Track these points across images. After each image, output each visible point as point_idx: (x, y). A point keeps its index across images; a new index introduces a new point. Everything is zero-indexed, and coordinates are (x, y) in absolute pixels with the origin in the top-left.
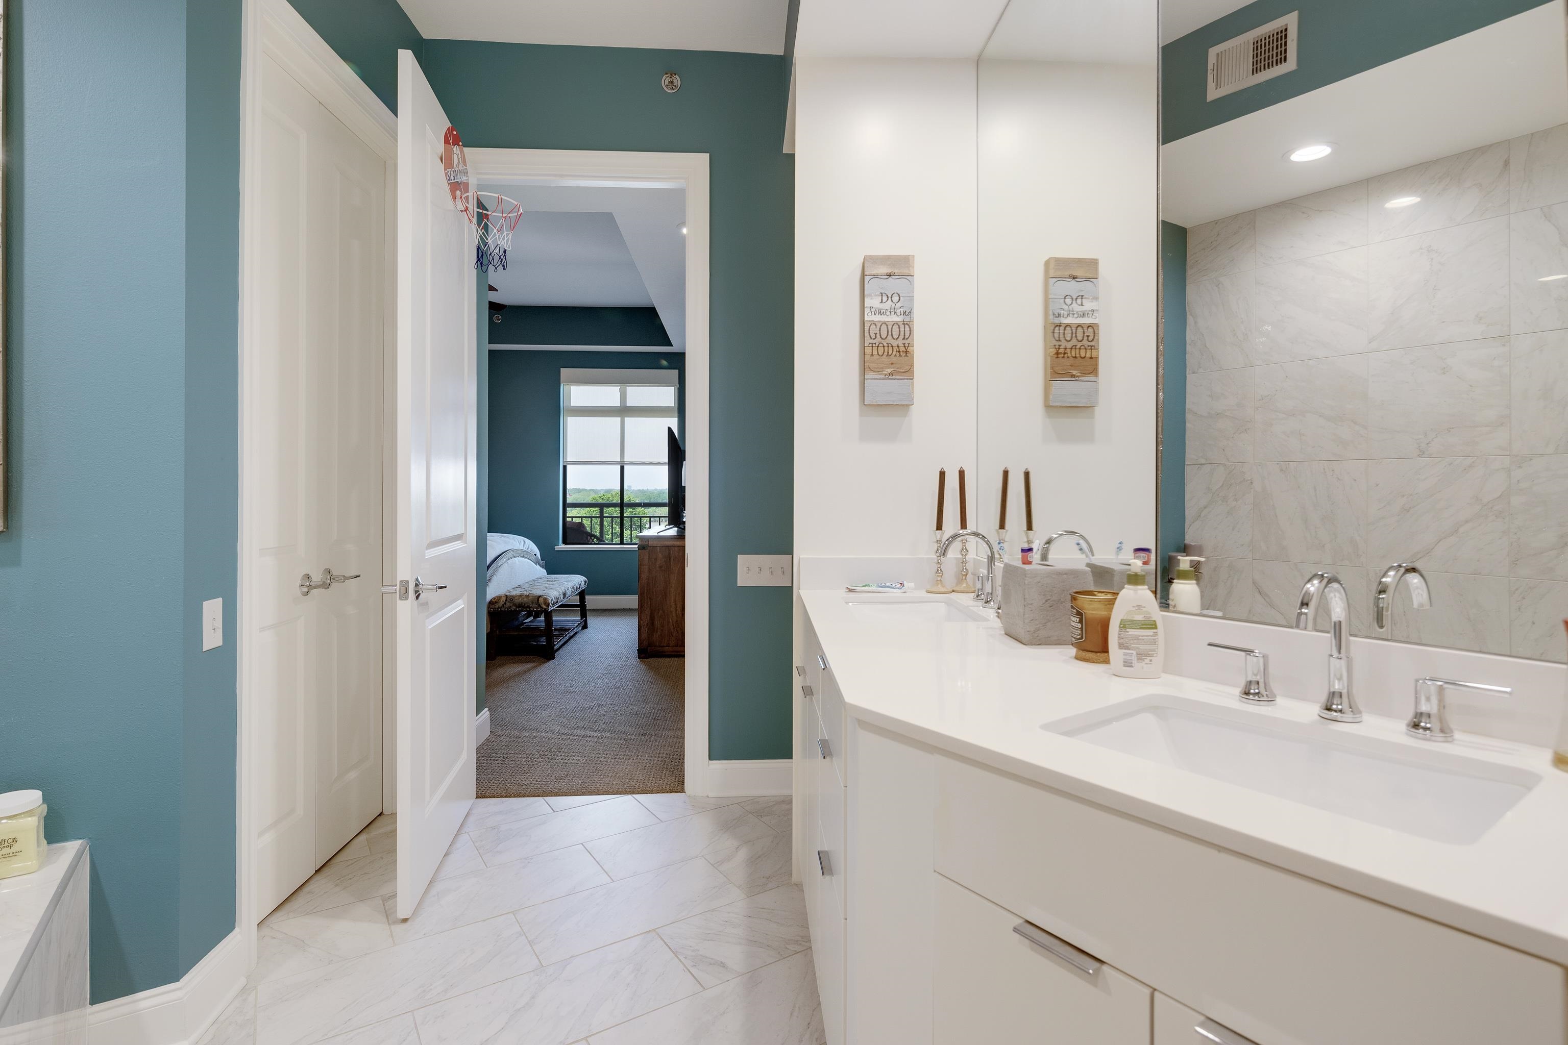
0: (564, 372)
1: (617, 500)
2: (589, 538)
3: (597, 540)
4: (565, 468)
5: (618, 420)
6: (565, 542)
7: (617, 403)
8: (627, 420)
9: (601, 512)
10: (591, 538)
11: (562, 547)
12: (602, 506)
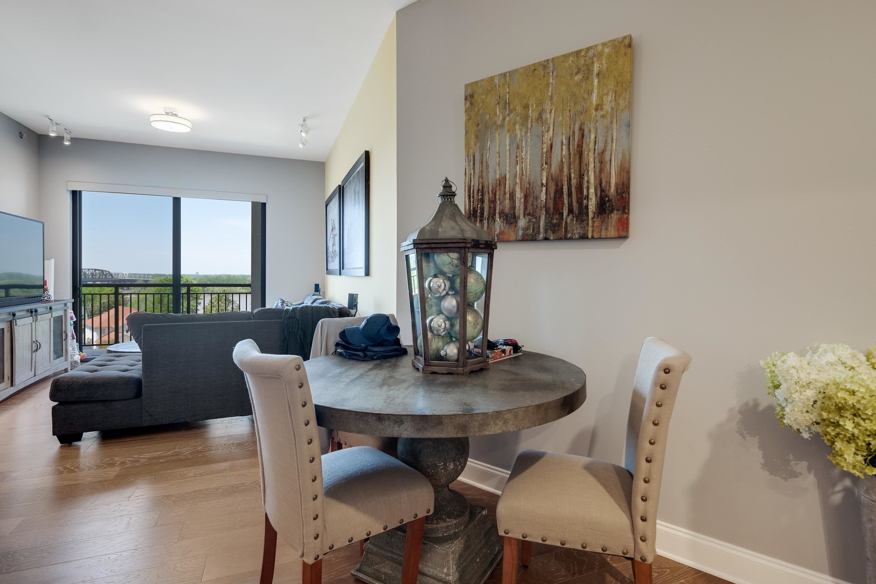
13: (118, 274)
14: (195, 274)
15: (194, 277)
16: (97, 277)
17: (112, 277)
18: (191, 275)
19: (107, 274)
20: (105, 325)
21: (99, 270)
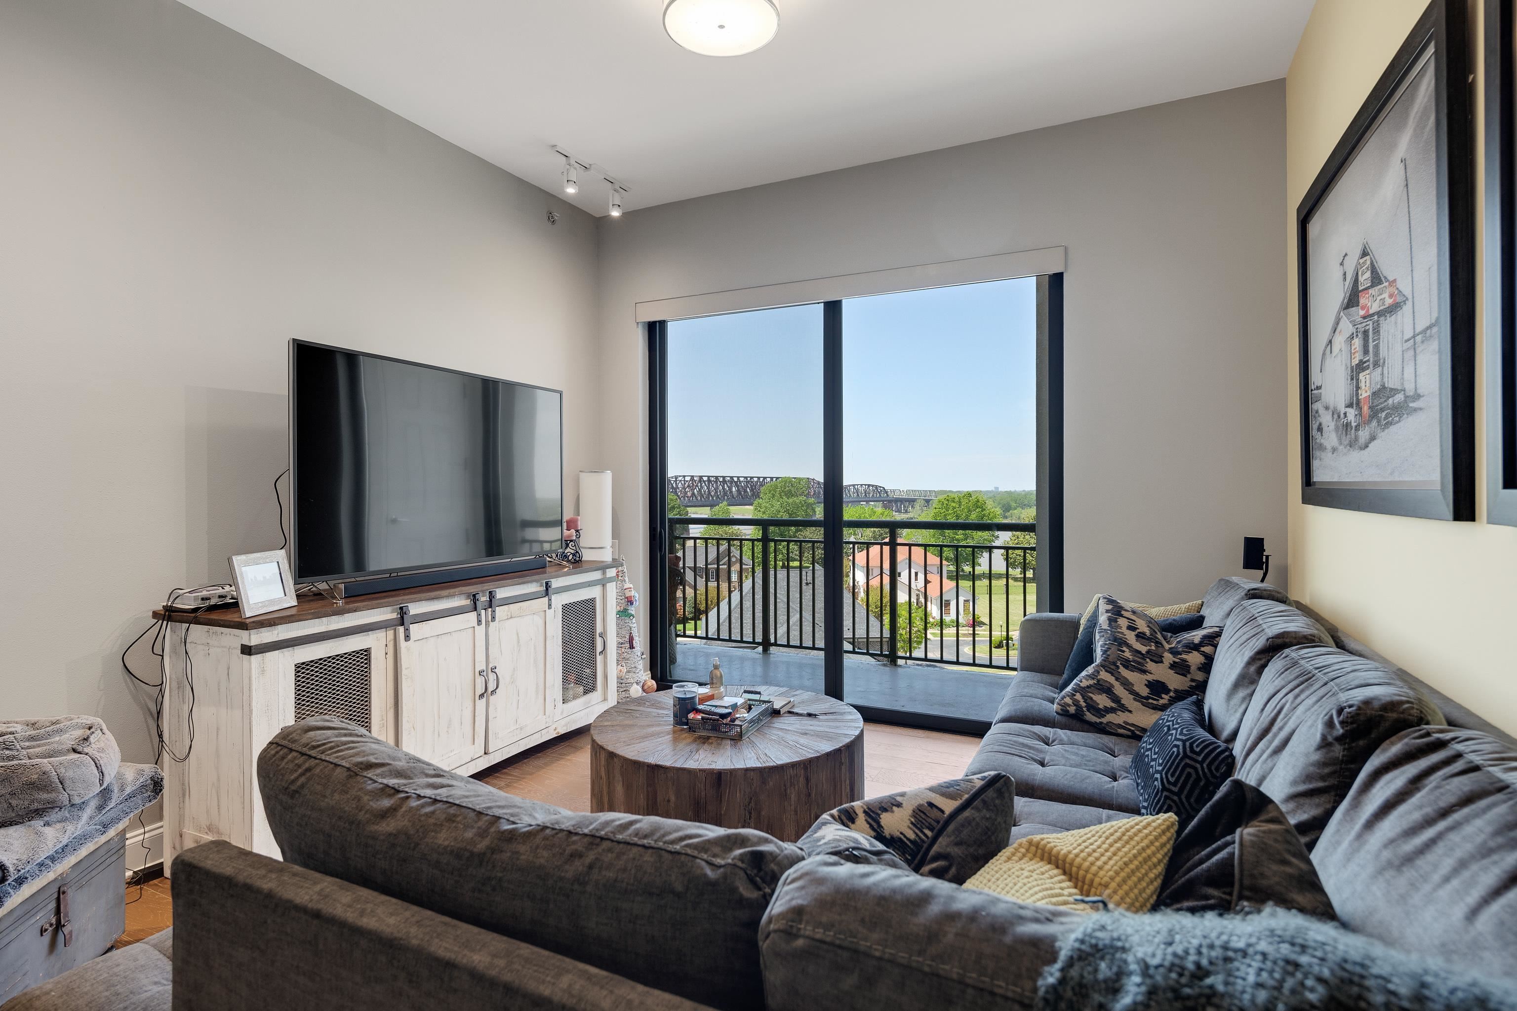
13: (894, 491)
14: (994, 489)
15: (991, 495)
16: (871, 496)
17: (888, 495)
18: (988, 492)
19: (881, 491)
20: (875, 562)
21: (873, 486)
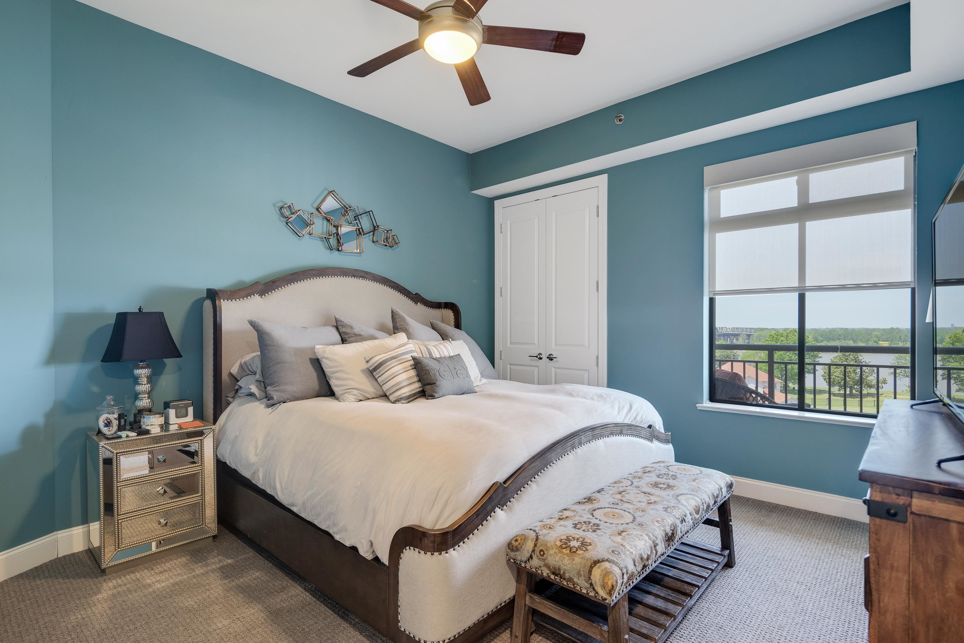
0: (710, 171)
1: (794, 341)
2: (748, 395)
3: (762, 399)
4: (712, 301)
5: (794, 227)
6: (712, 399)
7: (793, 202)
8: (810, 225)
9: (771, 356)
10: (751, 395)
11: (707, 404)
12: (771, 349)
